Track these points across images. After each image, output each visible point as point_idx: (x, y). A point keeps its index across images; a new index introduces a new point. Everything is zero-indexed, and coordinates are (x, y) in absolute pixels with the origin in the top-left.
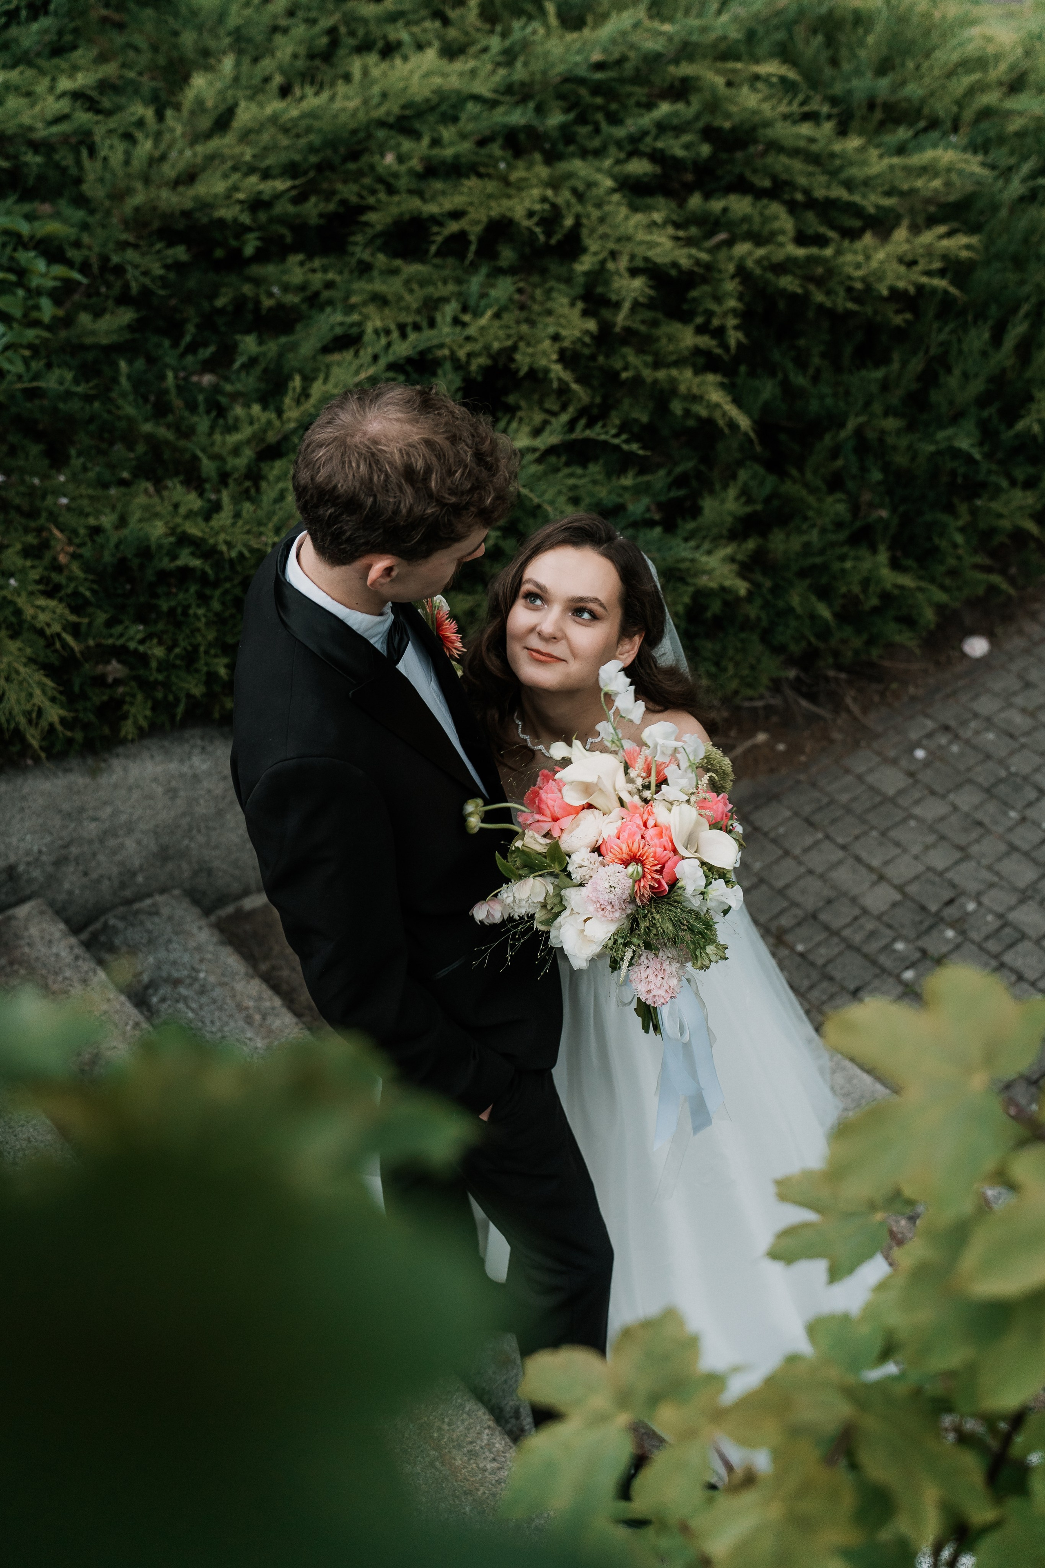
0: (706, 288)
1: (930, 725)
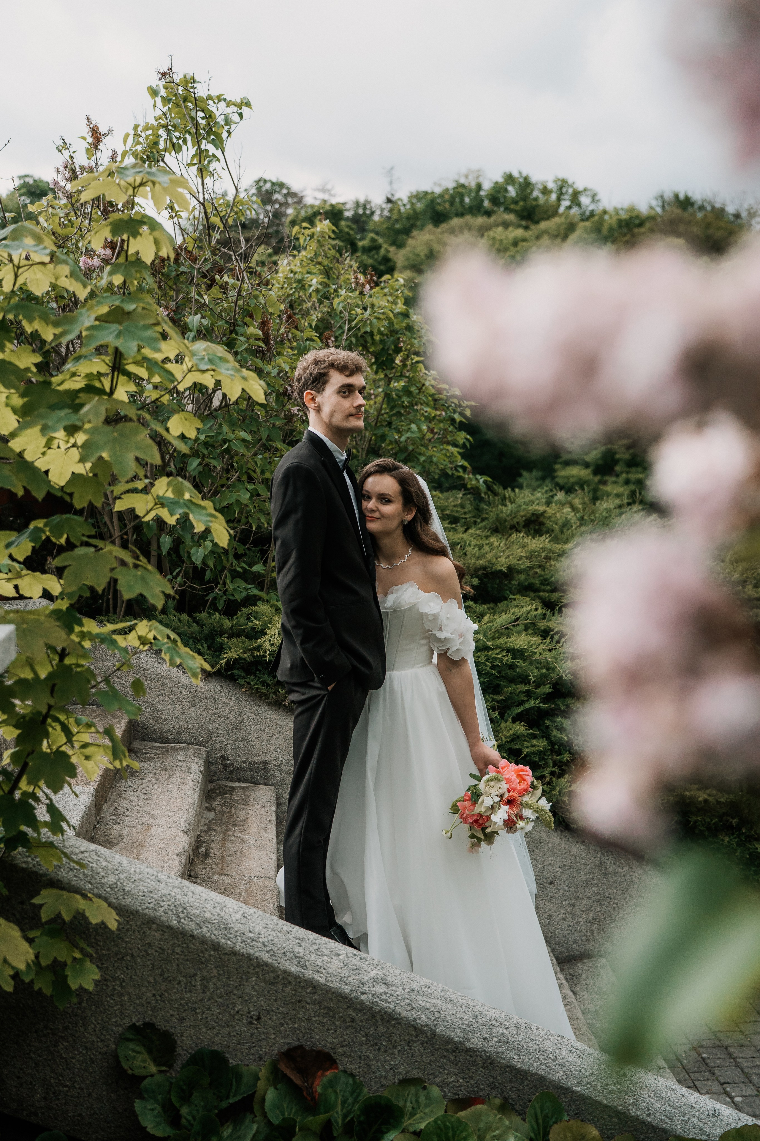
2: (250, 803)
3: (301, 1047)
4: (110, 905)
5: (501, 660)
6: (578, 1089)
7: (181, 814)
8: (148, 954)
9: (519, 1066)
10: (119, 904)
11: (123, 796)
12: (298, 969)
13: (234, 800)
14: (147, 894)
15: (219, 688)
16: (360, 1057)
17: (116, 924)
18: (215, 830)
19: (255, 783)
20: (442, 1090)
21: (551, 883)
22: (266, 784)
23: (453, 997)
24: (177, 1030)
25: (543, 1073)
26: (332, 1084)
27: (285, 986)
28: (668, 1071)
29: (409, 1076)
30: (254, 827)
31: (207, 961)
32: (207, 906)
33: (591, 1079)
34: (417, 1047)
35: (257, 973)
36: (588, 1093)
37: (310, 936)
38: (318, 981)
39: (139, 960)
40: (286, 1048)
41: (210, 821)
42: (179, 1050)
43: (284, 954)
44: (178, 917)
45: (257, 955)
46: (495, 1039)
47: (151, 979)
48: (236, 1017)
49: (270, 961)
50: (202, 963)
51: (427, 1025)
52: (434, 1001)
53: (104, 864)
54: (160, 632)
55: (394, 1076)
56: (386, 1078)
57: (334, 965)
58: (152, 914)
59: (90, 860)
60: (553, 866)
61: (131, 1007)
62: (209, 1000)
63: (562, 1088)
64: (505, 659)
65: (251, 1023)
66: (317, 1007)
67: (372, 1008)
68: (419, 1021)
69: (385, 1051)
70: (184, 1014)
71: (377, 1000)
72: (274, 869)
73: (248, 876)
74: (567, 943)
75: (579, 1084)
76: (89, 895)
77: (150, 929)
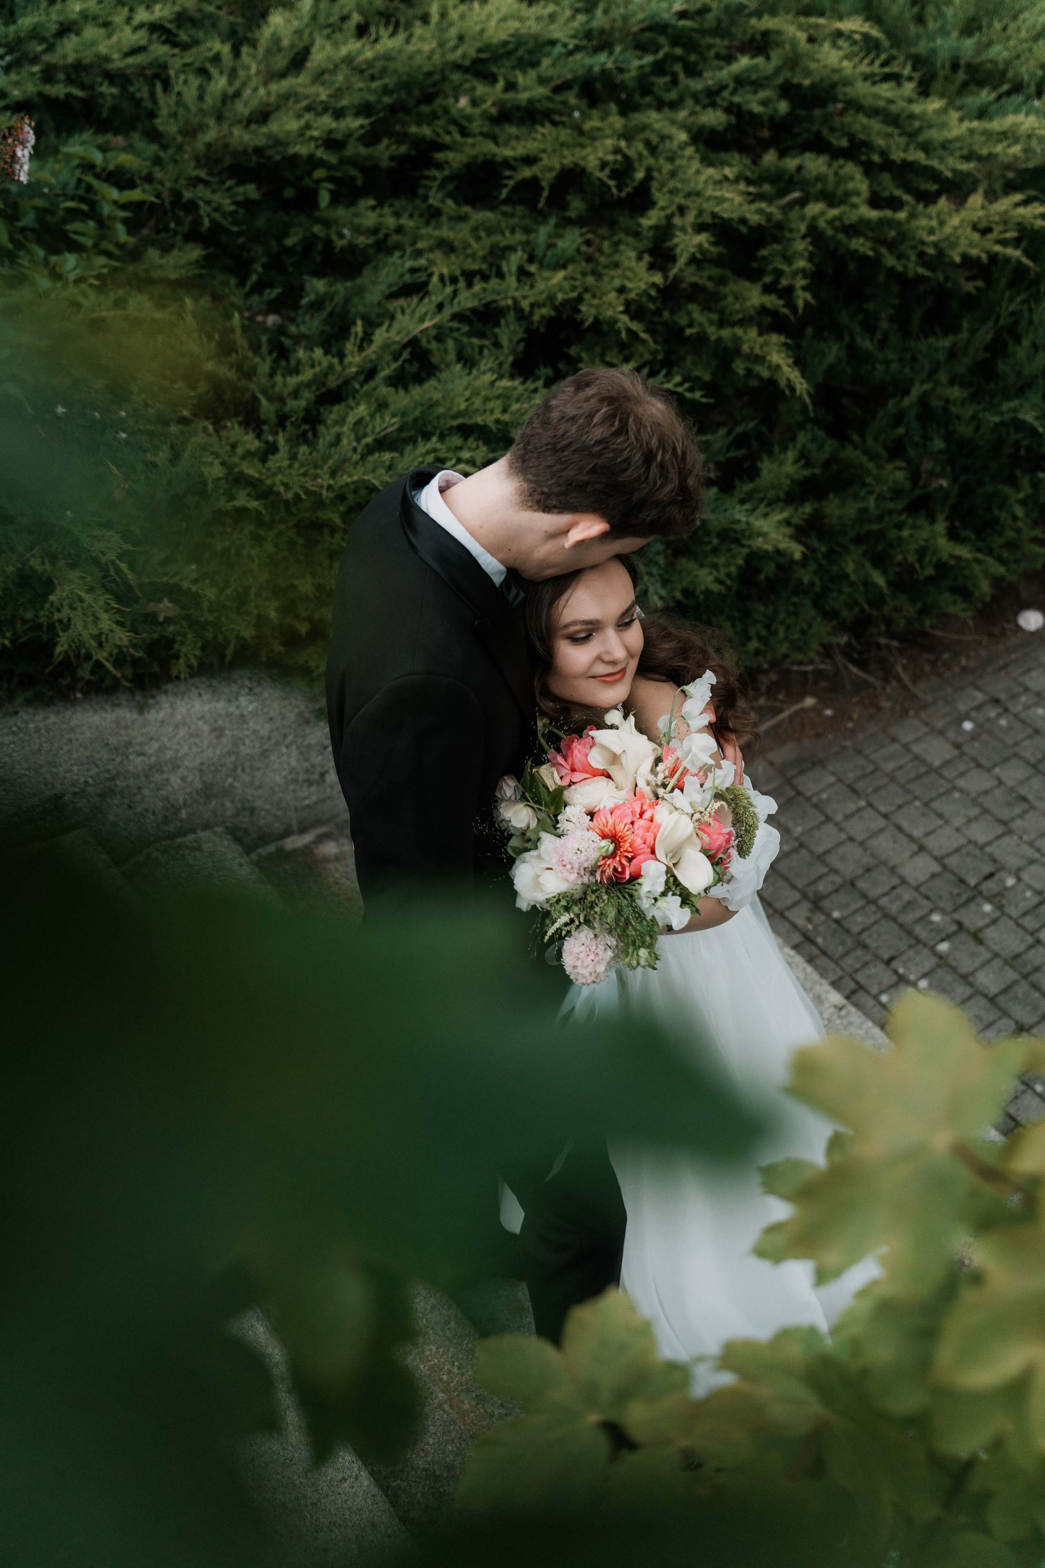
0: (777, 247)
1: (980, 697)
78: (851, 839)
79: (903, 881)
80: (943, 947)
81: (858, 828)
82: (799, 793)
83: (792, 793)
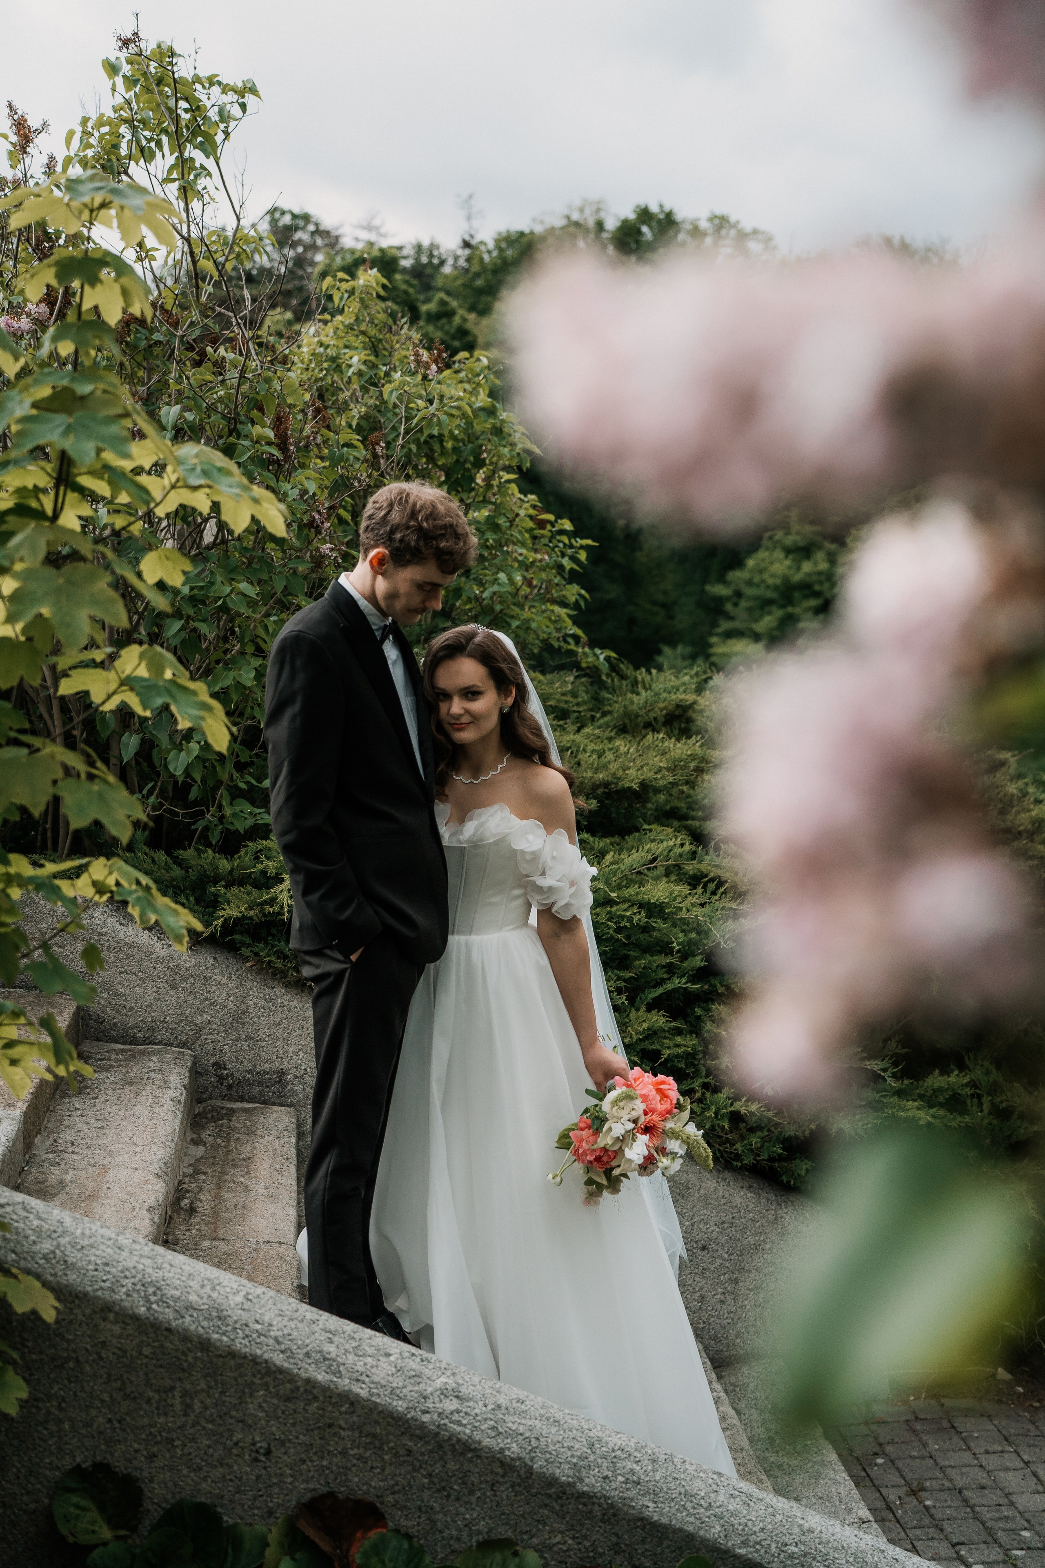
2: (258, 1132)
3: (331, 1495)
4: (45, 1284)
5: (630, 919)
6: (742, 1551)
7: (154, 1148)
8: (101, 1358)
9: (656, 1518)
10: (58, 1283)
11: (66, 1123)
12: (328, 1377)
13: (233, 1129)
14: (100, 1268)
15: (211, 961)
16: (420, 1508)
17: (53, 1313)
18: (205, 1173)
19: (265, 1103)
20: (542, 1557)
21: (704, 1248)
22: (281, 1105)
23: (559, 1416)
24: (145, 1474)
25: (691, 1529)
26: (377, 1549)
27: (309, 1402)
28: (875, 1525)
29: (493, 1536)
30: (263, 1167)
31: (191, 1366)
32: (192, 1284)
33: (762, 1536)
34: (504, 1491)
35: (266, 1384)
36: (756, 1557)
37: (346, 1328)
38: (358, 1395)
39: (88, 1368)
40: (309, 1496)
41: (198, 1160)
42: (147, 1504)
43: (308, 1355)
44: (148, 1301)
45: (266, 1356)
46: (620, 1478)
47: (106, 1397)
48: (235, 1451)
49: (286, 1365)
50: (184, 1370)
51: (520, 1459)
52: (530, 1423)
53: (36, 1223)
54: (125, 875)
55: (470, 1535)
56: (458, 1539)
57: (382, 1371)
58: (108, 1298)
59: (15, 1217)
60: (706, 1224)
61: (76, 1440)
62: (193, 1426)
63: (718, 1550)
64: (636, 918)
65: (256, 1460)
66: (356, 1434)
67: (437, 1434)
68: (507, 1453)
69: (458, 1499)
70: (155, 1449)
71: (446, 1421)
72: (293, 1230)
73: (253, 1240)
74: (727, 1338)
75: (744, 1543)
76: (14, 1270)
77: (105, 1319)
78: (981, 1466)
79: (1012, 1504)
80: (1019, 1553)
81: (992, 1461)
82: (953, 1427)
83: (946, 1424)
